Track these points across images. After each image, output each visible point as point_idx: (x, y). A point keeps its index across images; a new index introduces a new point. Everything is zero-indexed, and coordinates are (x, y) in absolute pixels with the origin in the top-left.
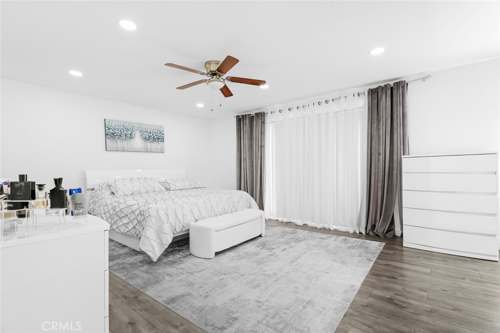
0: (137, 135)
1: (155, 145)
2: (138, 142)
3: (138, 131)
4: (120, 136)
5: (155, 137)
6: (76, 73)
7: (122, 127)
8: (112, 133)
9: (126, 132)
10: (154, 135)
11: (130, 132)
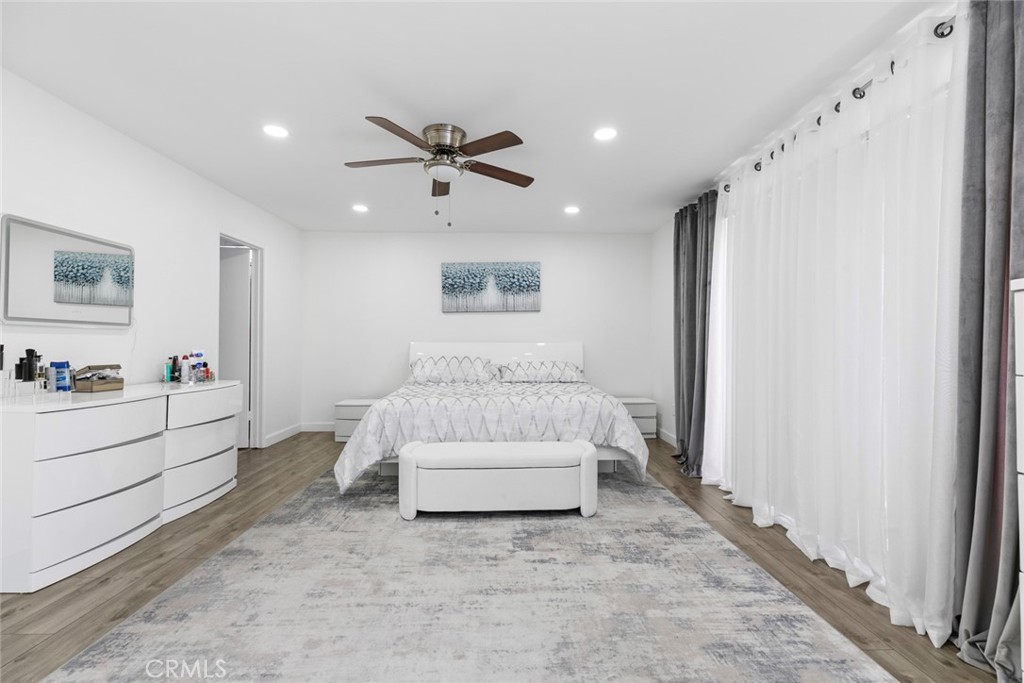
0: (491, 282)
1: (522, 299)
2: (491, 295)
3: (492, 277)
4: (463, 287)
5: (520, 284)
6: (360, 208)
7: (467, 273)
8: (451, 285)
9: (471, 280)
10: (521, 280)
11: (478, 280)
